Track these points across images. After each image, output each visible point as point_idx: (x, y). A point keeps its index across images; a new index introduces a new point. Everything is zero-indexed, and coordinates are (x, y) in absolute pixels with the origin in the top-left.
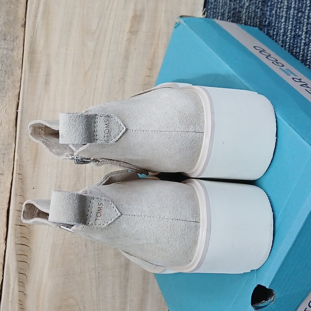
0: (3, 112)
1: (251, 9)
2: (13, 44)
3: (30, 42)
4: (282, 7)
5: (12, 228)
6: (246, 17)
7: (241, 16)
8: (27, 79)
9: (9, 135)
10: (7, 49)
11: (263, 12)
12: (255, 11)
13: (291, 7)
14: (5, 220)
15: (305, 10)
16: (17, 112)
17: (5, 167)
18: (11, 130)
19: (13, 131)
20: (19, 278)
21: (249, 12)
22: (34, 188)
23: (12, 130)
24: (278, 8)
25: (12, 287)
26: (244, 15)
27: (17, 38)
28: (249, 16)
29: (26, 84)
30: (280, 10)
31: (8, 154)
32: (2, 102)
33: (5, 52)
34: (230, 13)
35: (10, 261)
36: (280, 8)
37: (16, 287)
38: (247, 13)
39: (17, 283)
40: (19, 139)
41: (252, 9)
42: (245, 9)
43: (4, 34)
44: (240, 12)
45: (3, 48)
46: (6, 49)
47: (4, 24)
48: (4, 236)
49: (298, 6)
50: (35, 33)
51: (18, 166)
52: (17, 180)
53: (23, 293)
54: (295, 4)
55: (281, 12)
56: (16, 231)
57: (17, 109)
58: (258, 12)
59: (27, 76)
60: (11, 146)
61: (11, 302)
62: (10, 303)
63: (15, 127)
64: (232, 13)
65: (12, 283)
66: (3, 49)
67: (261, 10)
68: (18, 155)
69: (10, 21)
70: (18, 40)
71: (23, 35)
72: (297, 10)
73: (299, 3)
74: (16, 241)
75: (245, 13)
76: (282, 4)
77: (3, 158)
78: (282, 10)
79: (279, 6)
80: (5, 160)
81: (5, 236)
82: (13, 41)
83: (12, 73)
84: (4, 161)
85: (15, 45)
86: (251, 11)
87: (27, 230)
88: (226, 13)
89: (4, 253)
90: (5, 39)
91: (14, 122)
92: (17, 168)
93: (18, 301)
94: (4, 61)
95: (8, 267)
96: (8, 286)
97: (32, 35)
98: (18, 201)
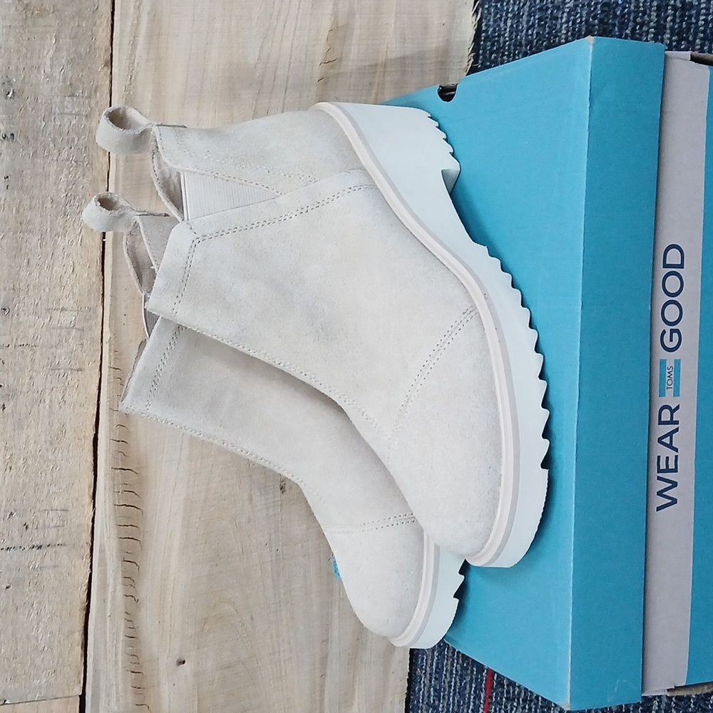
0: (77, 243)
1: (579, 15)
2: (89, 103)
3: (124, 99)
4: (646, 22)
5: (105, 475)
6: (568, 32)
7: (558, 27)
8: (121, 176)
9: (89, 292)
10: (78, 114)
11: (605, 26)
12: (587, 21)
13: (665, 27)
14: (91, 459)
15: (695, 39)
16: (104, 243)
17: (84, 355)
18: (94, 280)
19: (97, 282)
20: (124, 571)
21: (574, 22)
23: (96, 279)
24: (637, 24)
25: (111, 589)
26: (564, 26)
27: (96, 91)
28: (574, 29)
29: (120, 185)
30: (641, 28)
31: (90, 328)
32: (73, 225)
33: (74, 122)
34: (534, 16)
35: (106, 538)
36: (642, 25)
37: (119, 587)
38: (570, 23)
39: (120, 579)
40: (111, 300)
41: (581, 17)
42: (565, 15)
43: (71, 84)
44: (556, 19)
45: (71, 114)
46: (75, 114)
47: (68, 62)
48: (89, 490)
49: (680, 27)
50: (133, 78)
51: (112, 354)
52: (112, 380)
53: (132, 597)
54: (673, 21)
55: (644, 34)
56: (113, 479)
57: (104, 238)
58: (594, 26)
59: (121, 169)
60: (95, 311)
61: (110, 616)
62: (108, 619)
63: (101, 273)
64: (537, 17)
65: (110, 581)
66: (69, 116)
67: (601, 21)
68: (111, 330)
69: (80, 56)
70: (98, 94)
71: (108, 82)
72: (677, 34)
73: (681, 22)
74: (114, 501)
75: (567, 22)
76: (646, 17)
77: (81, 338)
78: (645, 29)
79: (639, 20)
80: (85, 341)
81: (92, 490)
82: (89, 97)
83: (91, 164)
84: (82, 345)
85: (93, 105)
86: (578, 21)
87: (135, 477)
88: (523, 14)
89: (91, 524)
90: (72, 95)
91: (100, 264)
92: (110, 357)
93: (123, 615)
94: (73, 140)
95: (102, 551)
96: (104, 586)
97: (129, 83)
98: (115, 423)
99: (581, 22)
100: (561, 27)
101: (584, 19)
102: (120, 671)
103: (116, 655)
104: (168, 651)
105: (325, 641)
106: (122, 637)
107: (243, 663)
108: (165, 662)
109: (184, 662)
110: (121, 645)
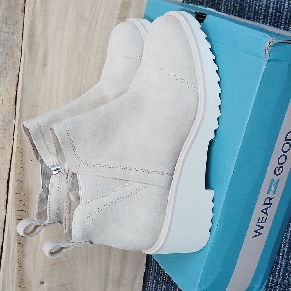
0: (5, 91)
1: (230, 3)
2: (14, 28)
3: (29, 27)
4: (261, 5)
5: (12, 196)
6: (224, 10)
7: (220, 8)
9: (9, 113)
10: (8, 32)
11: (242, 7)
12: (234, 5)
13: (270, 7)
14: (6, 188)
15: (283, 11)
16: (17, 91)
17: (5, 141)
18: (11, 107)
19: (13, 109)
20: (19, 240)
21: (228, 6)
22: (32, 161)
23: (12, 108)
24: (257, 6)
25: (12, 248)
26: (223, 7)
27: (17, 23)
28: (227, 9)
29: (26, 65)
30: (258, 8)
31: (9, 129)
32: (3, 82)
33: (6, 36)
34: (209, 3)
35: (11, 225)
36: (259, 6)
37: (16, 248)
38: (226, 6)
39: (16, 244)
40: (19, 117)
41: (231, 3)
42: (224, 2)
43: (6, 19)
44: (219, 4)
45: (5, 32)
46: (7, 32)
47: (5, 9)
48: (4, 203)
49: (277, 6)
50: (34, 18)
51: (18, 141)
52: (17, 153)
53: (22, 253)
54: (274, 4)
55: (260, 10)
56: (16, 198)
57: (17, 89)
58: (237, 7)
59: (27, 58)
60: (11, 122)
61: (11, 261)
62: (10, 262)
63: (15, 105)
64: (210, 4)
65: (12, 245)
66: (4, 33)
67: (240, 5)
68: (18, 130)
69: (11, 7)
70: (18, 24)
71: (22, 19)
72: (276, 10)
73: (277, 4)
74: (16, 208)
75: (224, 6)
76: (261, 3)
77: (4, 133)
78: (260, 7)
79: (257, 4)
80: (6, 135)
81: (6, 203)
82: (14, 25)
83: (13, 55)
84: (5, 136)
85: (15, 29)
86: (230, 5)
87: (26, 198)
88: (204, 3)
89: (4, 219)
90: (6, 24)
91: (14, 100)
92: (17, 143)
93: (17, 260)
94: (5, 44)
95: (9, 231)
96: (9, 247)
97: (32, 20)
98: (18, 173)
99: (231, 5)
100: (222, 8)
101: (232, 4)
102: (14, 286)
103: (13, 279)
104: (36, 278)
105: (107, 275)
106: (16, 270)
107: (70, 284)
108: (35, 282)
109: (43, 283)
110: (15, 274)
